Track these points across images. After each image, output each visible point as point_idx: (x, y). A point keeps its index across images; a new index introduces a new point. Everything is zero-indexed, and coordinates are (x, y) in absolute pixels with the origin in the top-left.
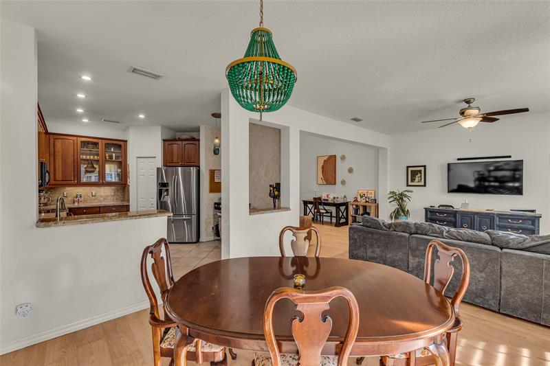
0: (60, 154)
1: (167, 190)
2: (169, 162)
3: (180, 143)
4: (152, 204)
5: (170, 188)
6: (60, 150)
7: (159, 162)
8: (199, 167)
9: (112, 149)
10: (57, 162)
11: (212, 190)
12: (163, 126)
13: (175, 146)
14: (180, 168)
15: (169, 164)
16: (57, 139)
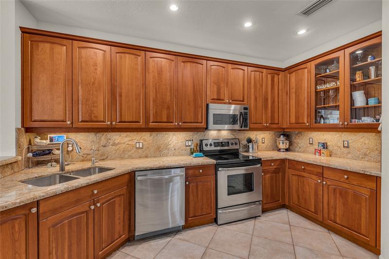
16: (292, 73)
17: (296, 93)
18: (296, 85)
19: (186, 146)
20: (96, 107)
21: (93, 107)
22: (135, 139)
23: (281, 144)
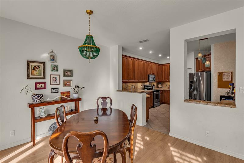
2: (198, 69)
6: (164, 69)
7: (193, 70)
8: (211, 71)
15: (198, 71)
16: (163, 66)
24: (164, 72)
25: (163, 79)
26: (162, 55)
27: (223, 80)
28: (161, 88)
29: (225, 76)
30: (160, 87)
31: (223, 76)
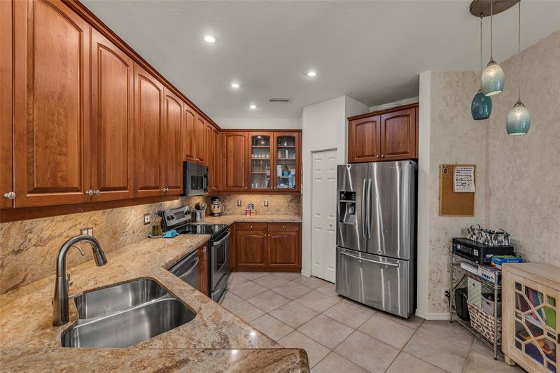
0: (232, 154)
1: (354, 204)
2: (357, 155)
3: (376, 118)
4: (331, 226)
5: (359, 201)
6: (232, 149)
7: (341, 157)
8: (416, 160)
9: (285, 145)
10: (229, 165)
11: (446, 210)
12: (349, 95)
13: (369, 127)
14: (375, 165)
15: (356, 159)
16: (230, 136)
17: (234, 157)
18: (234, 149)
19: (145, 224)
20: (65, 155)
21: (60, 154)
22: (80, 224)
23: (216, 208)
24: (231, 159)
25: (231, 183)
26: (242, 86)
27: (457, 189)
28: (220, 215)
29: (459, 177)
30: (216, 210)
31: (455, 177)
